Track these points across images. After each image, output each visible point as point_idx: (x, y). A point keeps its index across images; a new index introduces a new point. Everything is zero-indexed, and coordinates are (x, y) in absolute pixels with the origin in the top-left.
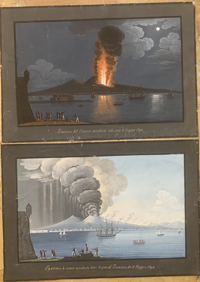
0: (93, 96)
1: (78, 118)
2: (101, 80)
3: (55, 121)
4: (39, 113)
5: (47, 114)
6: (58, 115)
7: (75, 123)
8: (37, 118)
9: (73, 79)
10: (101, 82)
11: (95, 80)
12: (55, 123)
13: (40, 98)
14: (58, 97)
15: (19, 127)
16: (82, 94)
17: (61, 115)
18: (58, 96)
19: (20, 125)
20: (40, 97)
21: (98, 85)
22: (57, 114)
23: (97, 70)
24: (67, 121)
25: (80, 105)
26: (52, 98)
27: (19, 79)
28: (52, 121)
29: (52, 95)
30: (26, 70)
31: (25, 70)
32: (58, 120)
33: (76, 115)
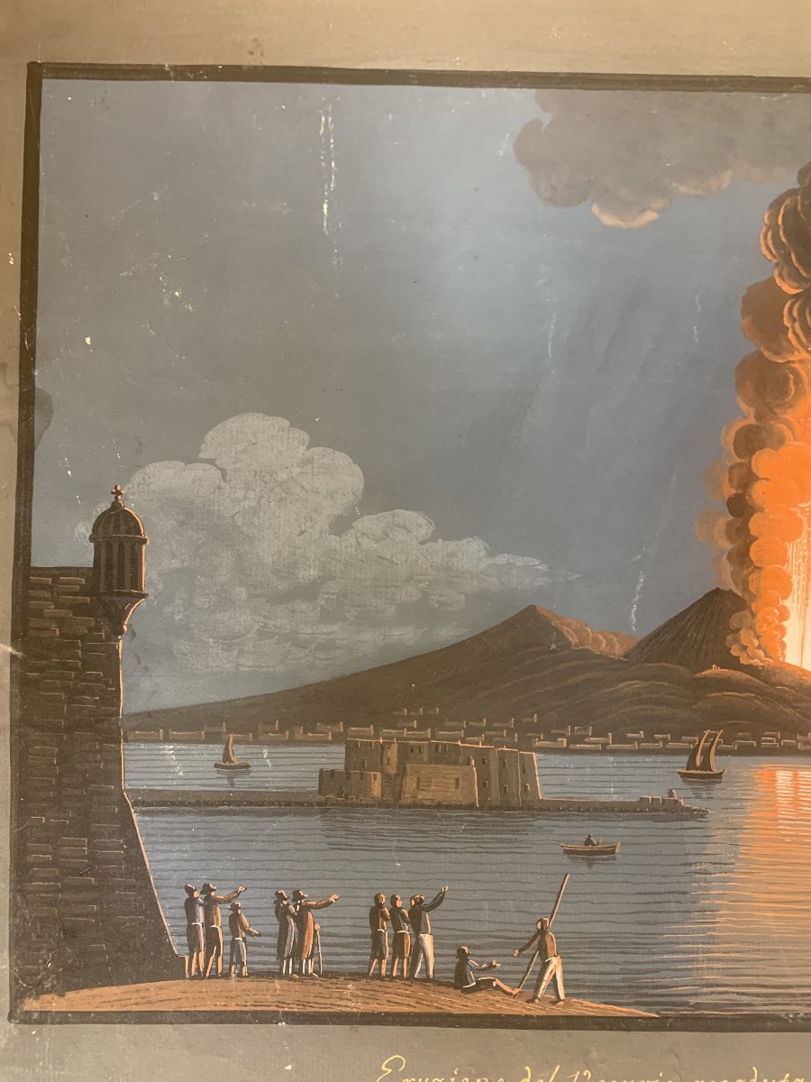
0: (706, 765)
1: (555, 964)
2: (783, 631)
3: (355, 976)
4: (210, 904)
5: (282, 913)
6: (386, 929)
7: (535, 1010)
8: (193, 945)
9: (530, 612)
10: (784, 646)
11: (734, 622)
12: (351, 998)
13: (226, 765)
14: (392, 770)
15: (27, 1019)
16: (605, 751)
17: (406, 930)
18: (392, 754)
19: (31, 1004)
20: (226, 757)
21: (750, 669)
22: (376, 914)
23: (755, 539)
24: (459, 981)
25: (588, 842)
26: (332, 772)
27: (43, 586)
28: (327, 975)
29: (337, 739)
30: (115, 505)
31: (104, 506)
32: (378, 977)
33: (542, 932)
